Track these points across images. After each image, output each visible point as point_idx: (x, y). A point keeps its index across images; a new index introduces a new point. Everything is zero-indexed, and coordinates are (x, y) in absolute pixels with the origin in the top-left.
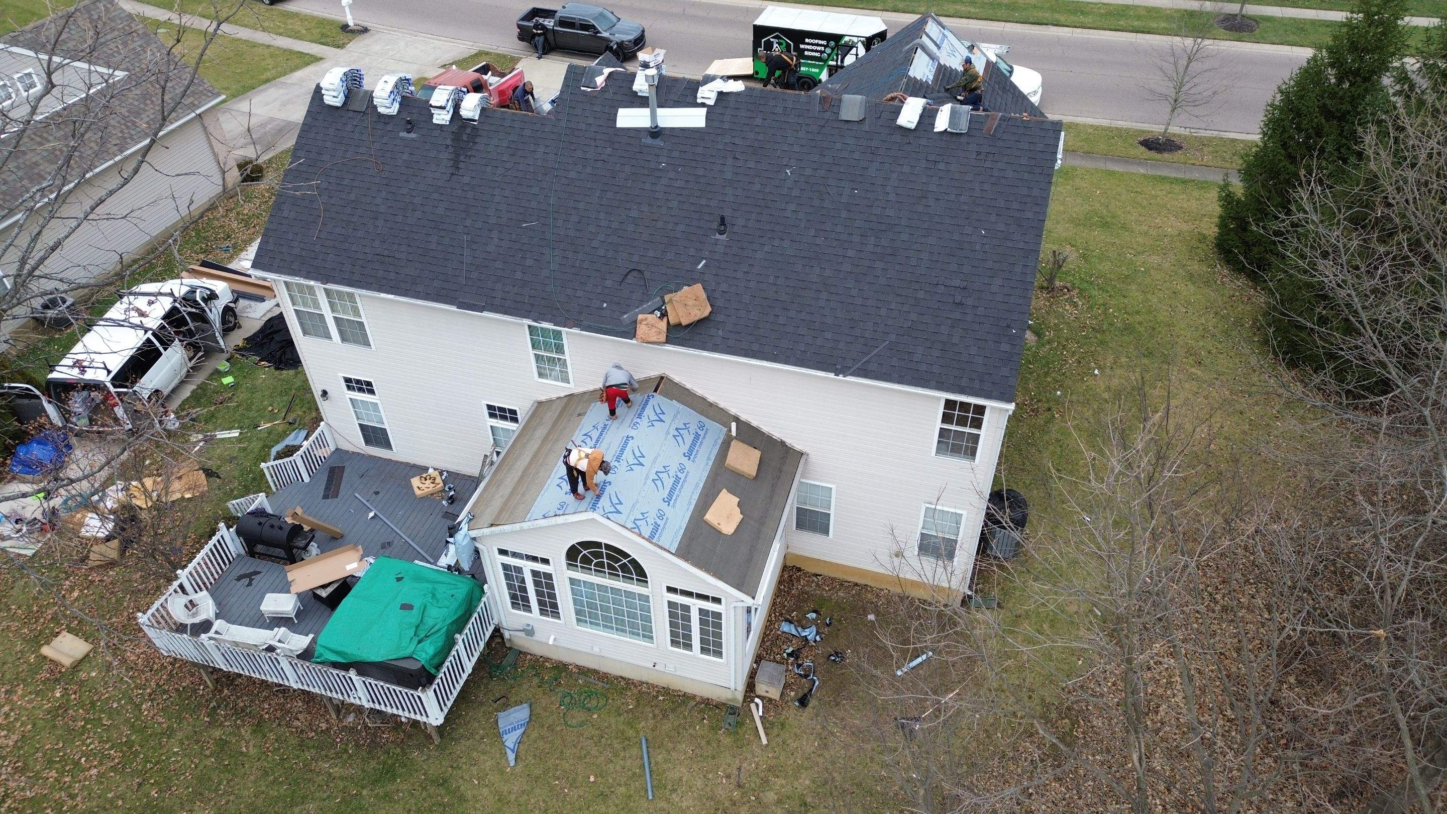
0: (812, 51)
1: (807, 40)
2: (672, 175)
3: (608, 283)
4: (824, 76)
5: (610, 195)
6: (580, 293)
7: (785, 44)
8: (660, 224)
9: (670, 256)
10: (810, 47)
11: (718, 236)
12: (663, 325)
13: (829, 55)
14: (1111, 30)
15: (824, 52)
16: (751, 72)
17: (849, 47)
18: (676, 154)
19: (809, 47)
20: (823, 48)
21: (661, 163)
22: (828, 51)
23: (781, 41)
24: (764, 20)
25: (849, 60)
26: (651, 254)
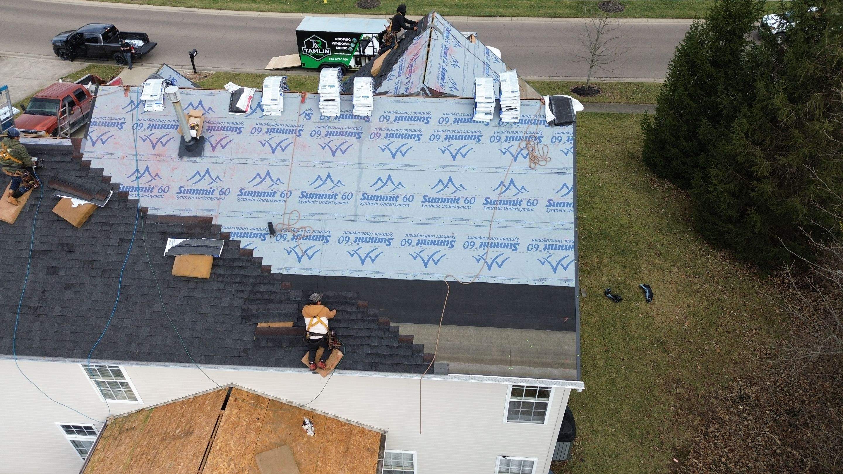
0: (341, 46)
1: (336, 39)
4: (352, 63)
7: (321, 43)
13: (354, 48)
14: (535, 17)
15: (350, 46)
16: (299, 64)
17: (367, 41)
19: (339, 43)
20: (348, 44)
22: (353, 45)
23: (318, 41)
24: (302, 27)
25: (369, 51)
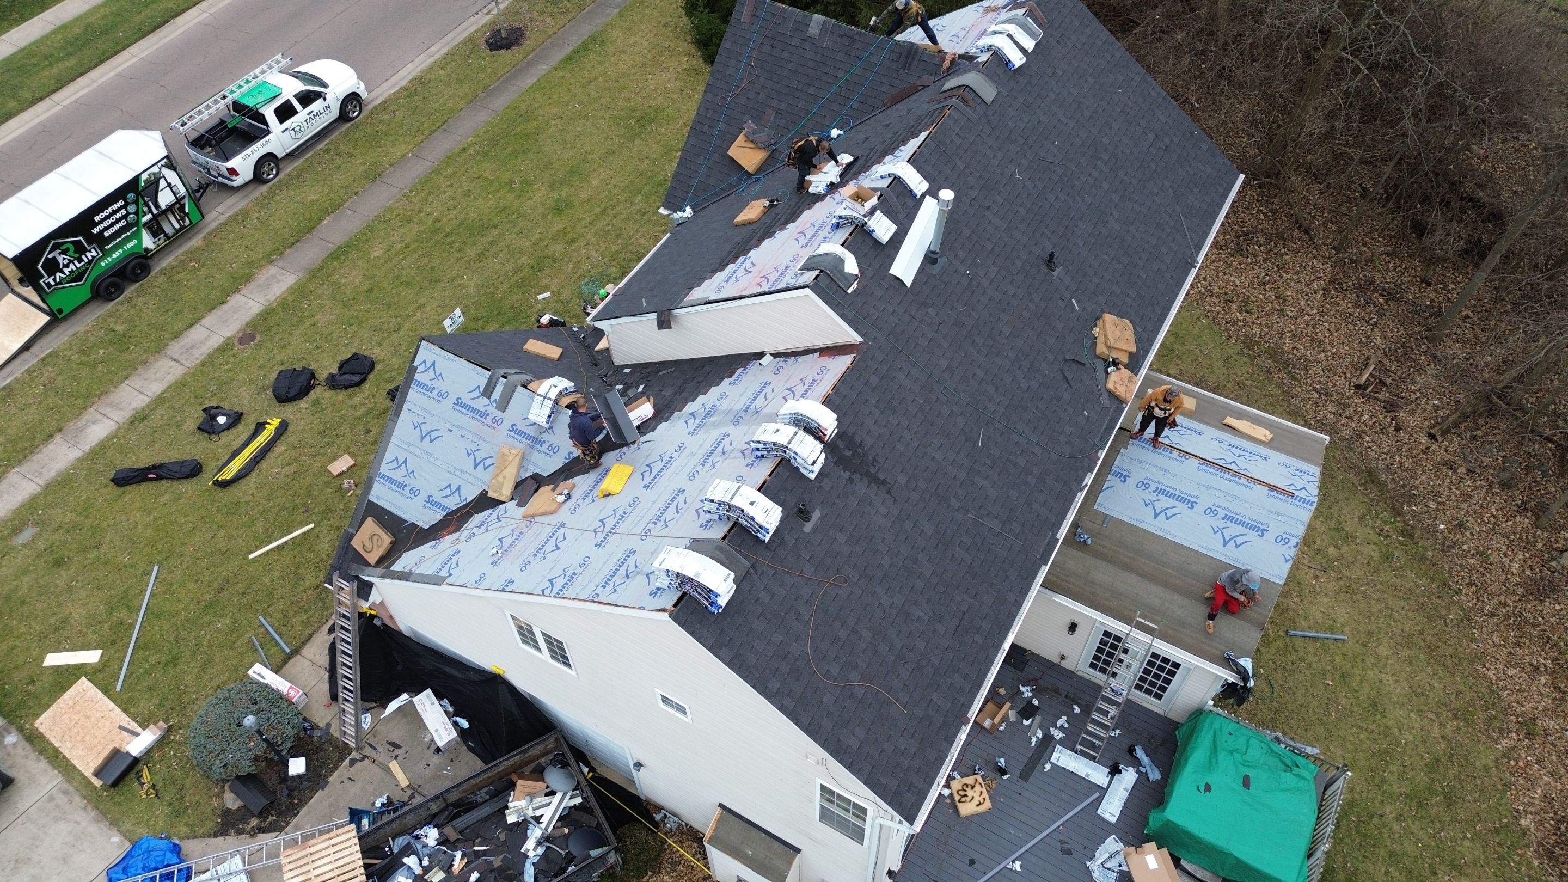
0: (112, 225)
1: (97, 219)
2: (982, 273)
3: (1066, 396)
4: (148, 241)
5: (979, 340)
6: (1068, 429)
7: (72, 248)
8: (1026, 314)
9: (1060, 325)
10: (104, 225)
11: (1055, 273)
12: (1124, 370)
13: (136, 213)
15: (128, 214)
17: (154, 184)
18: (962, 254)
19: (106, 224)
20: (124, 212)
21: (965, 273)
22: (132, 208)
23: (63, 247)
25: (165, 198)
26: (1051, 341)
